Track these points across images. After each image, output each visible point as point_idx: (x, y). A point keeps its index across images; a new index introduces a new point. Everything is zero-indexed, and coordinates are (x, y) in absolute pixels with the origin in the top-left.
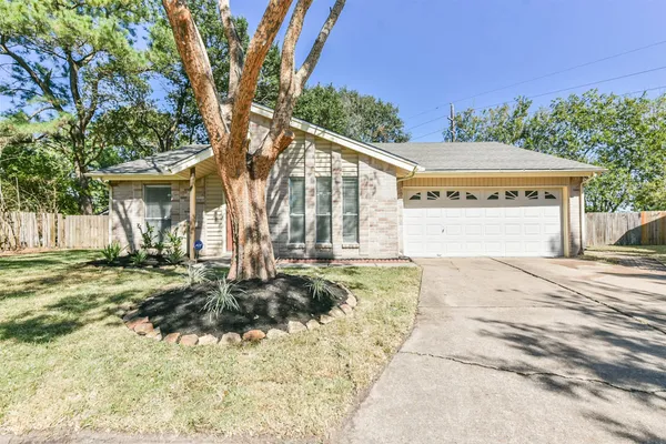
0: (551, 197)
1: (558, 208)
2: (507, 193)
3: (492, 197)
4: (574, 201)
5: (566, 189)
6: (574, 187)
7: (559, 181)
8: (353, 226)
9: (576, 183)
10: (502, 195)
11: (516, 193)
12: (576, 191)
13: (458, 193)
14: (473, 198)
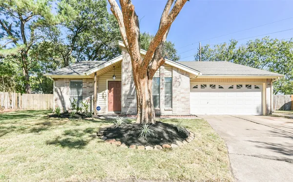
0: (258, 88)
1: (260, 93)
2: (237, 86)
3: (230, 88)
4: (268, 89)
5: (264, 84)
6: (268, 83)
7: (262, 80)
8: (170, 100)
9: (269, 82)
10: (235, 87)
11: (241, 86)
12: (269, 85)
13: (215, 86)
14: (222, 87)
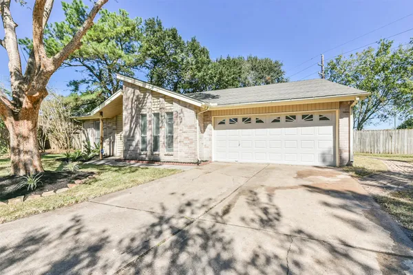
0: (325, 119)
1: (331, 127)
2: (287, 118)
3: (275, 121)
4: (344, 122)
5: (337, 111)
6: (344, 110)
9: (346, 107)
10: (283, 119)
11: (294, 117)
12: (346, 113)
13: (250, 119)
14: (261, 121)
